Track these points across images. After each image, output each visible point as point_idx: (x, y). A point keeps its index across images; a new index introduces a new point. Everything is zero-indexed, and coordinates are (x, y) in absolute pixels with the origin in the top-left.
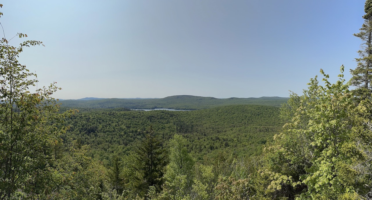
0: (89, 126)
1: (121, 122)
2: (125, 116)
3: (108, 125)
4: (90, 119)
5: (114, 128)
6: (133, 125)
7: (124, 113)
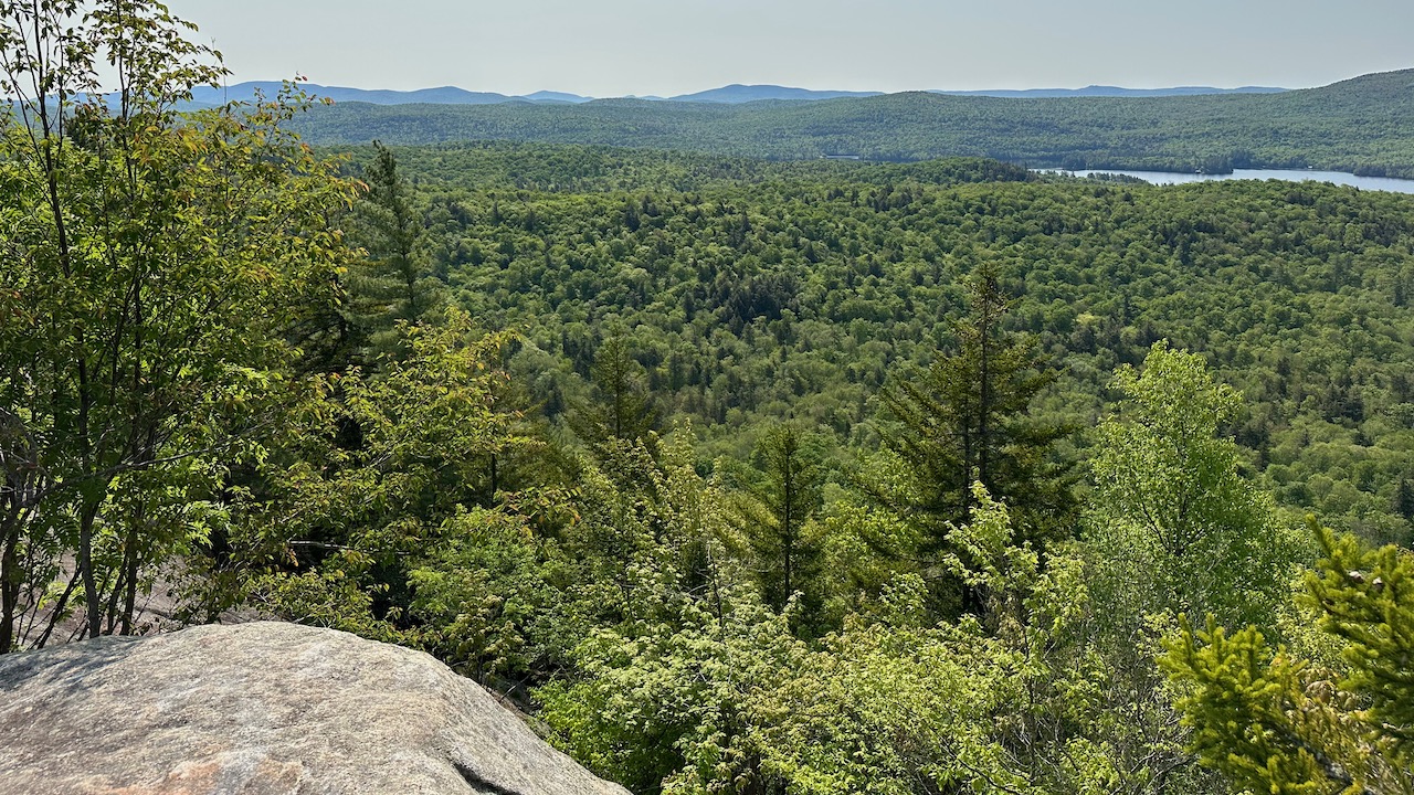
0: (741, 277)
1: (958, 254)
2: (987, 220)
3: (862, 272)
4: (748, 234)
5: (902, 294)
6: (1042, 279)
7: (983, 199)
